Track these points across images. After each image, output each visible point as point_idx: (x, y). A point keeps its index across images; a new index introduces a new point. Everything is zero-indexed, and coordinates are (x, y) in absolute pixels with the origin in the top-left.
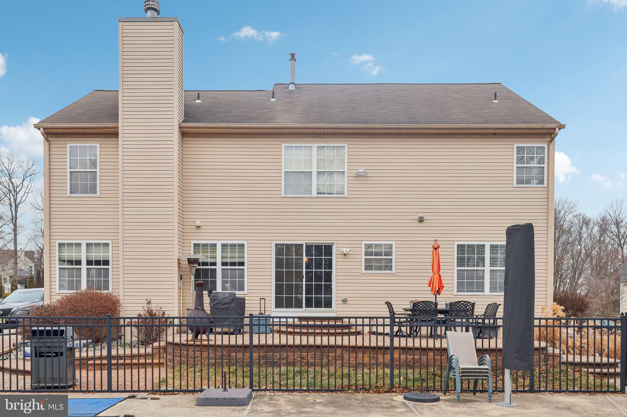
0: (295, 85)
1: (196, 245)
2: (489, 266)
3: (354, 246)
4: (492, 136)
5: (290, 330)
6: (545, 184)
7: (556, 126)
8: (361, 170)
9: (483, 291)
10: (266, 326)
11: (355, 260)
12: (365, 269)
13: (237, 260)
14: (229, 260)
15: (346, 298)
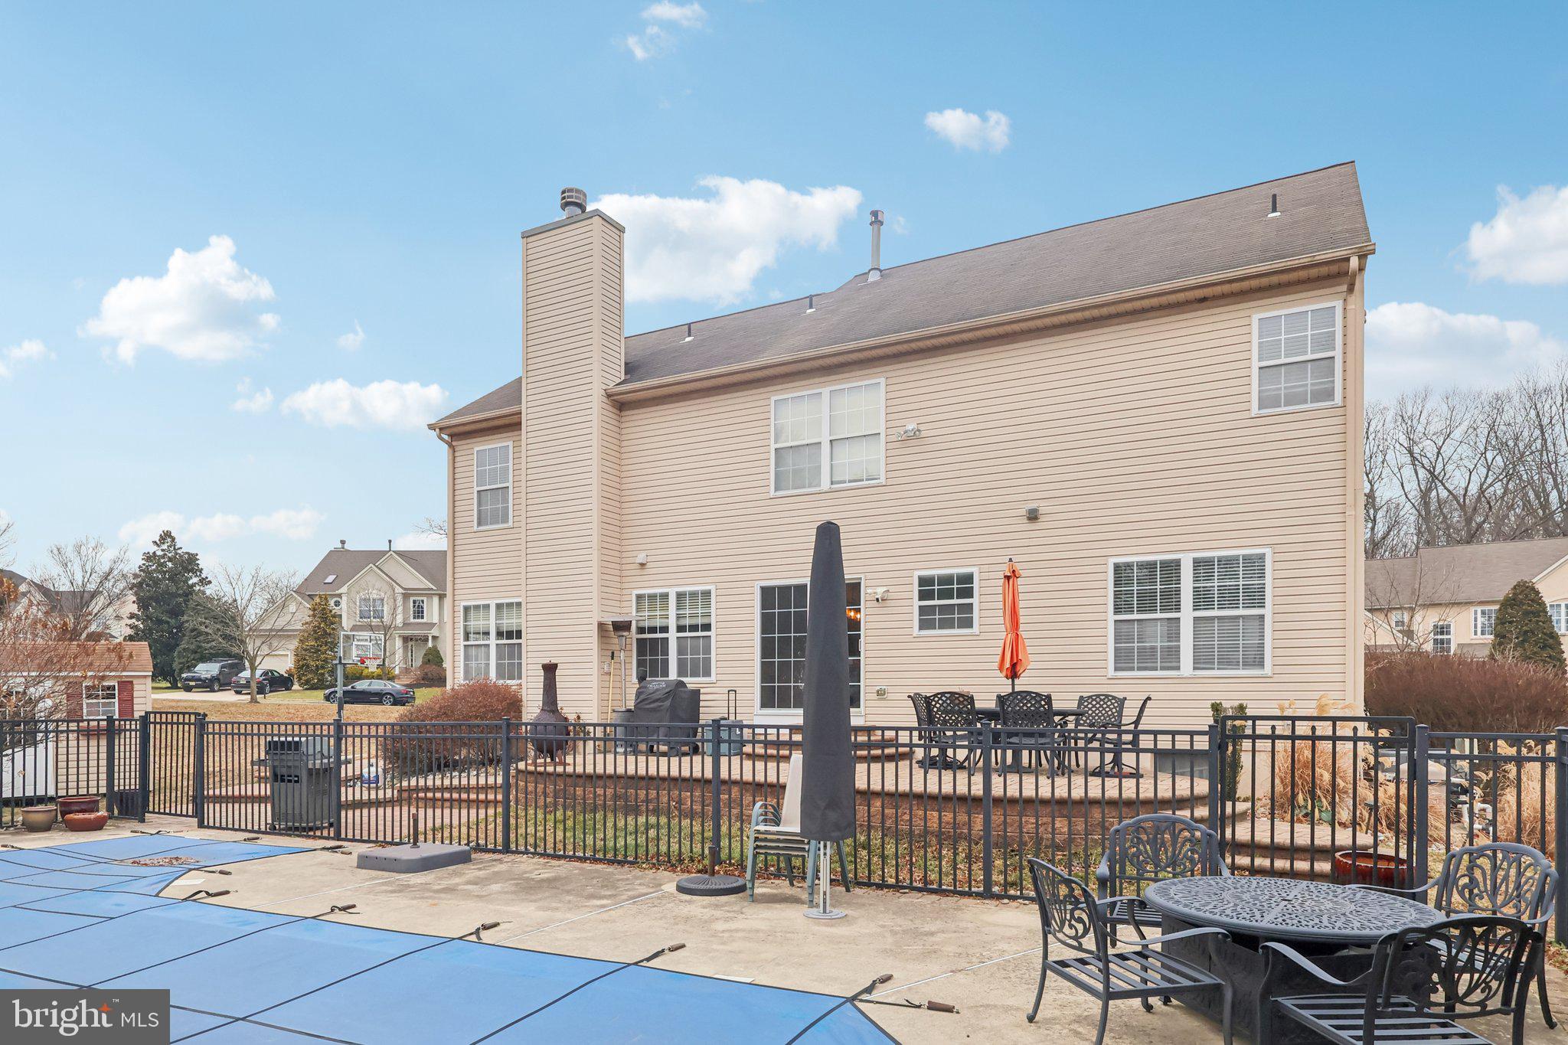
0: (881, 271)
1: (639, 597)
2: (1192, 608)
3: (895, 581)
4: (1197, 305)
5: (772, 751)
6: (1338, 399)
7: (1349, 252)
8: (910, 427)
9: (1178, 668)
10: (730, 744)
11: (900, 610)
12: (921, 628)
13: (700, 621)
14: (687, 622)
15: (883, 688)
